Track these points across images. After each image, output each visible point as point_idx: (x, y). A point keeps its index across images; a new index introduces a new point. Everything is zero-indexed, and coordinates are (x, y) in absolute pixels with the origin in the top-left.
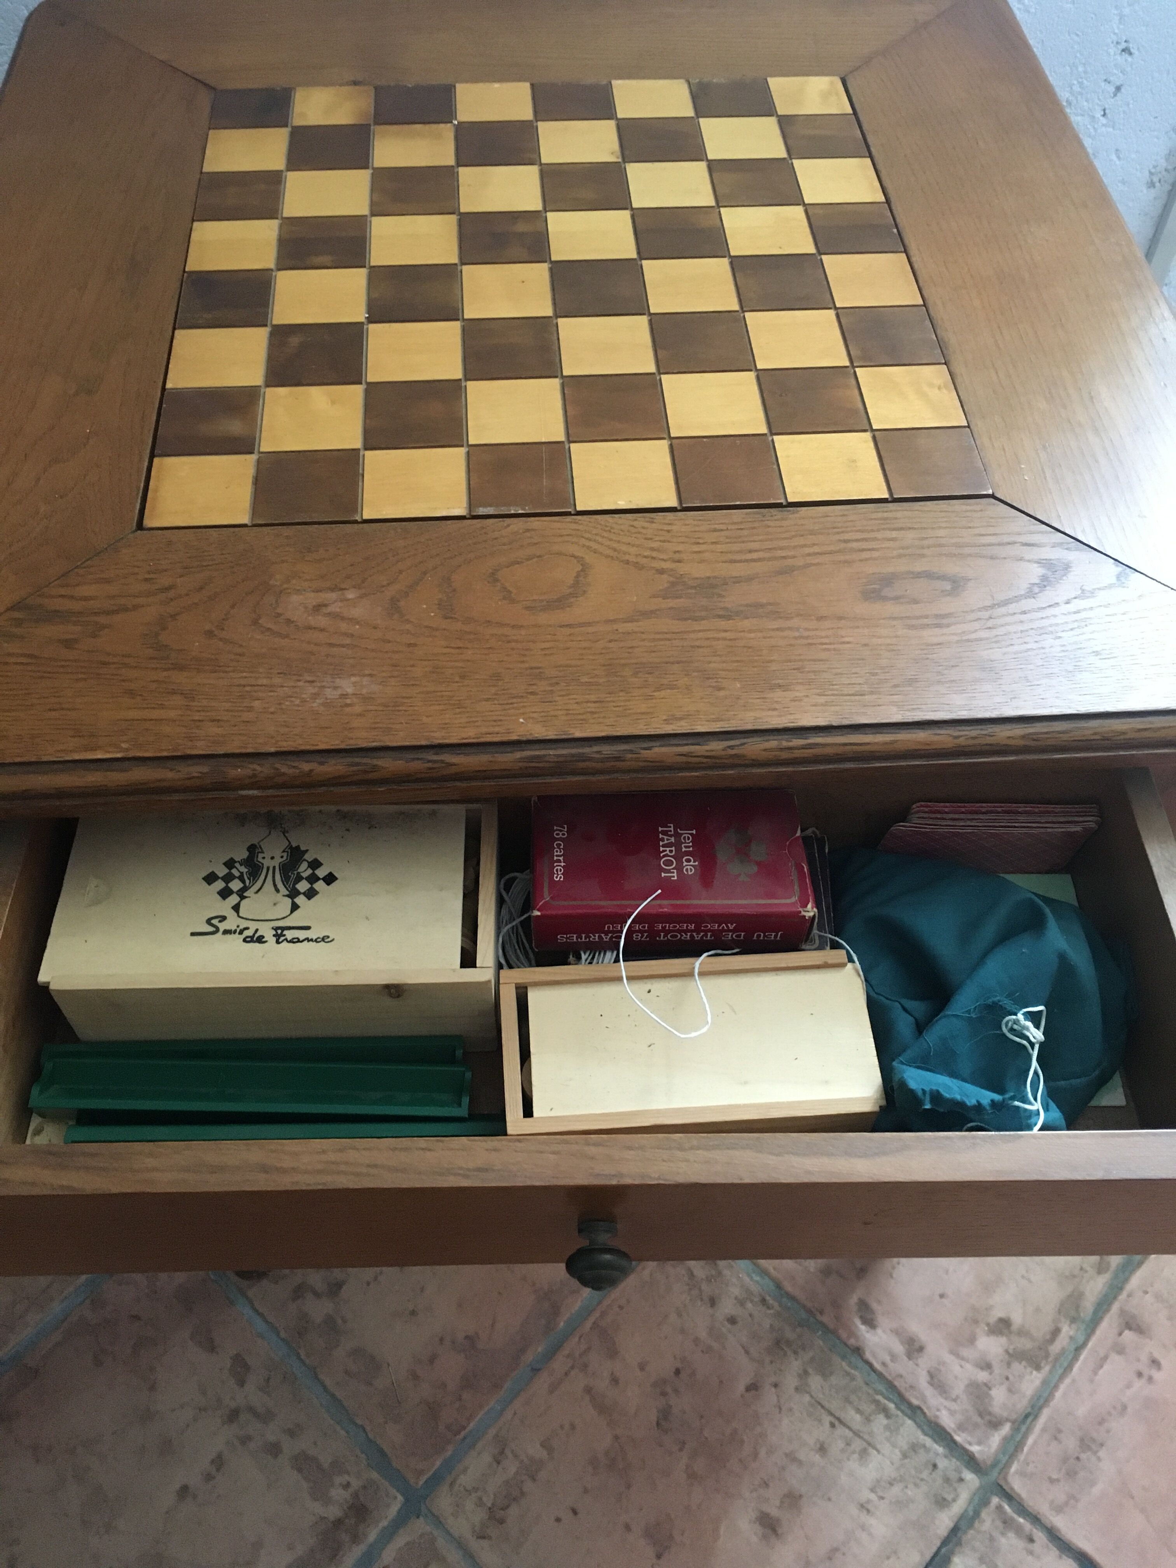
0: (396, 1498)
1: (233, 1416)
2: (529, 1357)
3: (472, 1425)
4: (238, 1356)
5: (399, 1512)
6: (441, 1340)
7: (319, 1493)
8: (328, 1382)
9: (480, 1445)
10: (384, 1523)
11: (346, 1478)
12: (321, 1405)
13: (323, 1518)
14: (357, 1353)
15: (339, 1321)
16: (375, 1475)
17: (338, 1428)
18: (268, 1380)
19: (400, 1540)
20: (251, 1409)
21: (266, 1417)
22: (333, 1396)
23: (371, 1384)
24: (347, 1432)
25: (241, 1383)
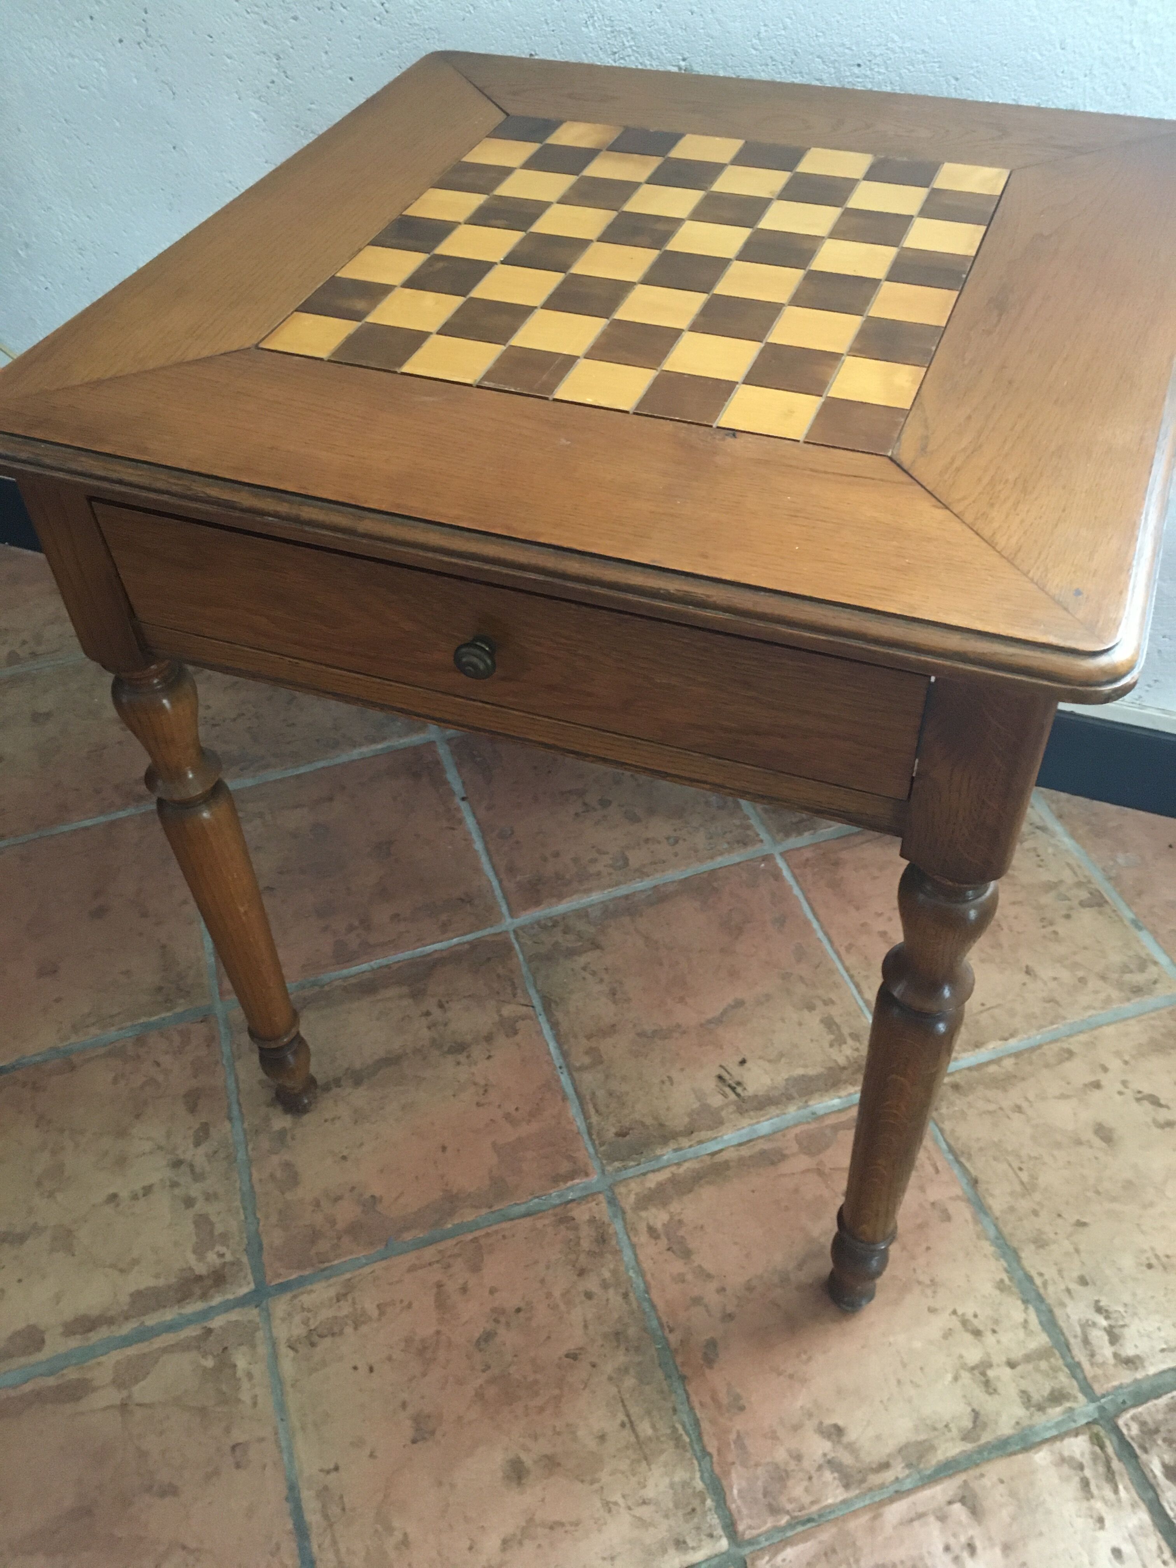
0: (249, 1283)
1: (177, 1164)
2: (408, 1236)
3: (336, 1262)
4: (206, 1124)
5: (245, 1295)
6: (353, 1189)
7: (200, 1252)
8: (256, 1176)
9: (332, 1281)
10: (230, 1297)
11: (223, 1249)
12: (240, 1189)
13: (190, 1269)
14: (287, 1165)
15: (289, 1137)
16: (245, 1259)
17: (241, 1211)
18: (215, 1152)
19: (234, 1316)
20: (192, 1166)
21: (198, 1176)
22: (252, 1187)
23: (283, 1193)
24: (246, 1218)
25: (197, 1144)
